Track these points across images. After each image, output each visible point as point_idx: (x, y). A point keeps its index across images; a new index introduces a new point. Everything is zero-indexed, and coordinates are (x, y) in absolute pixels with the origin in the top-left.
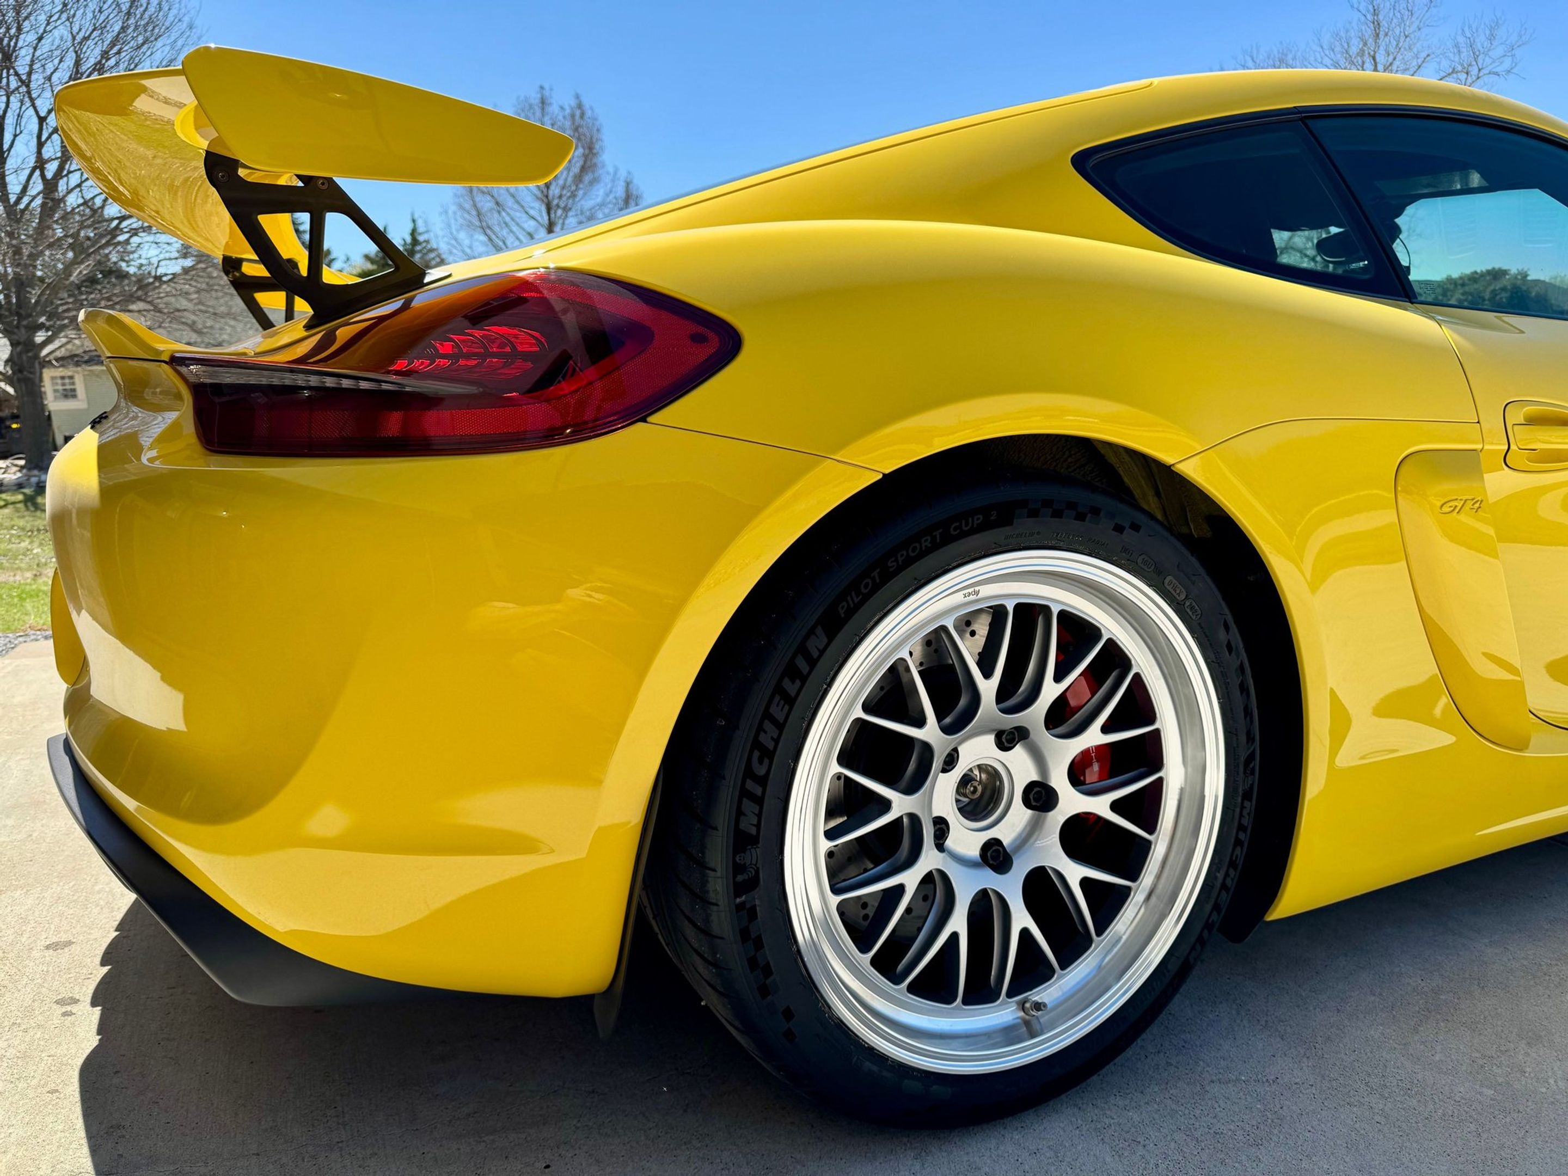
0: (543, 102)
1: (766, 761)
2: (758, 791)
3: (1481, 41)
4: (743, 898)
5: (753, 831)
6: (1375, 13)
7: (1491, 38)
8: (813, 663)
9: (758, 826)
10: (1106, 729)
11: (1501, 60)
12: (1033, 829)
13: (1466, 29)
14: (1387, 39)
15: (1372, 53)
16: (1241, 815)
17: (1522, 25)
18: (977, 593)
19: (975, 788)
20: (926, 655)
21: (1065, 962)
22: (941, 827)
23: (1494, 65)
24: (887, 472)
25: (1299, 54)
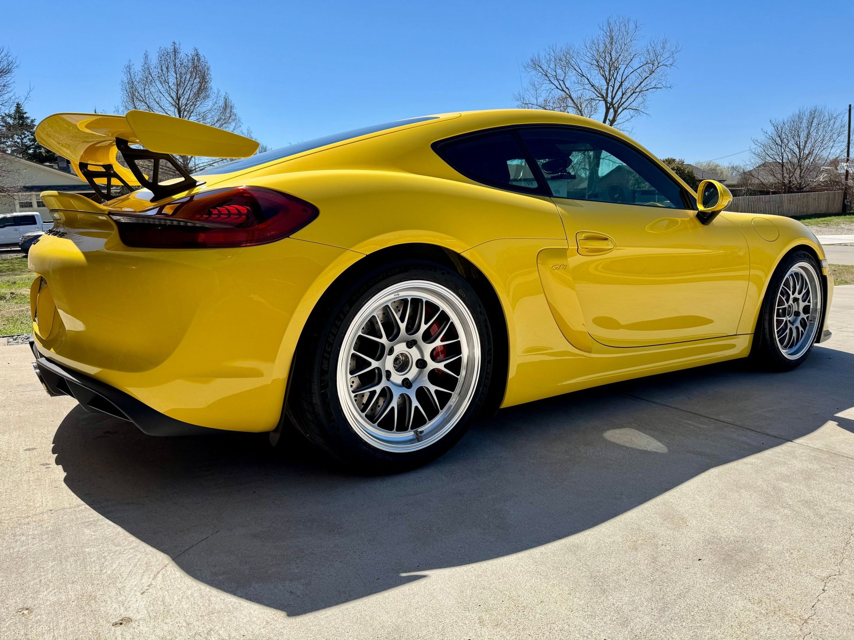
0: (175, 51)
1: (331, 347)
2: (328, 356)
3: (659, 49)
4: (324, 391)
5: (327, 369)
6: (611, 31)
7: (663, 48)
8: (345, 316)
9: (328, 368)
10: (442, 340)
11: (668, 59)
12: (419, 374)
13: (652, 42)
14: (616, 46)
15: (609, 52)
16: (487, 369)
17: (677, 43)
18: (398, 295)
19: (400, 362)
20: (384, 318)
21: (430, 419)
22: (388, 374)
23: (665, 61)
24: (368, 254)
25: (575, 50)
